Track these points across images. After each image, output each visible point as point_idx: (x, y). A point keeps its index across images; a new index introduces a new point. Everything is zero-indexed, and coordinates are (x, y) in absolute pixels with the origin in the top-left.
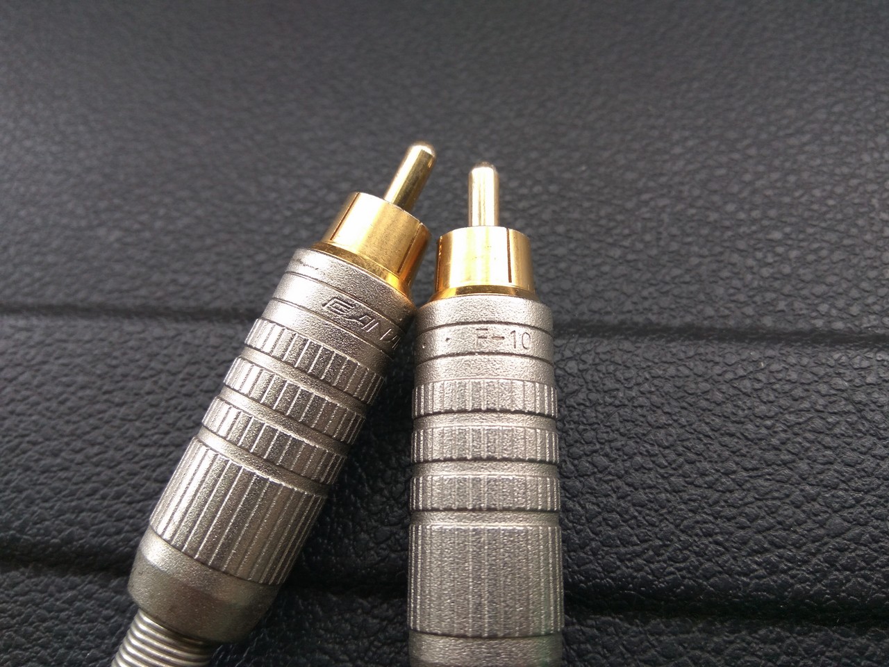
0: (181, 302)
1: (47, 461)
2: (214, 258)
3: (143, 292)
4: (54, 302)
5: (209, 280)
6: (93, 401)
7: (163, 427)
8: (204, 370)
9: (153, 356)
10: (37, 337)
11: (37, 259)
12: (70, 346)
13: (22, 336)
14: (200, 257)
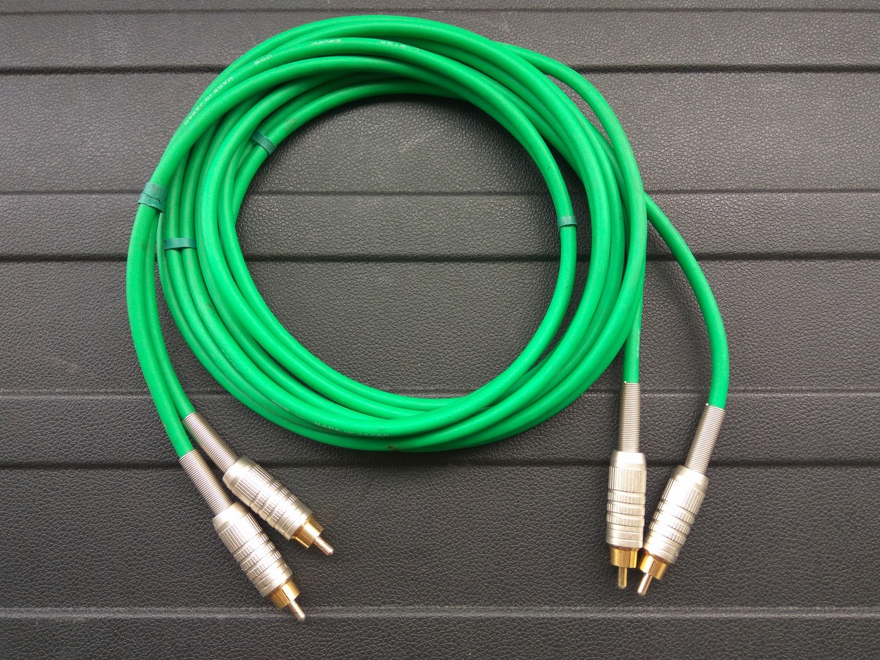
0: (57, 189)
1: (26, 234)
2: (65, 175)
3: (45, 186)
4: (18, 190)
5: (64, 182)
6: (36, 218)
7: (56, 223)
8: (65, 208)
9: (51, 205)
10: (16, 201)
11: (10, 177)
12: (27, 203)
13: (11, 201)
14: (61, 174)
